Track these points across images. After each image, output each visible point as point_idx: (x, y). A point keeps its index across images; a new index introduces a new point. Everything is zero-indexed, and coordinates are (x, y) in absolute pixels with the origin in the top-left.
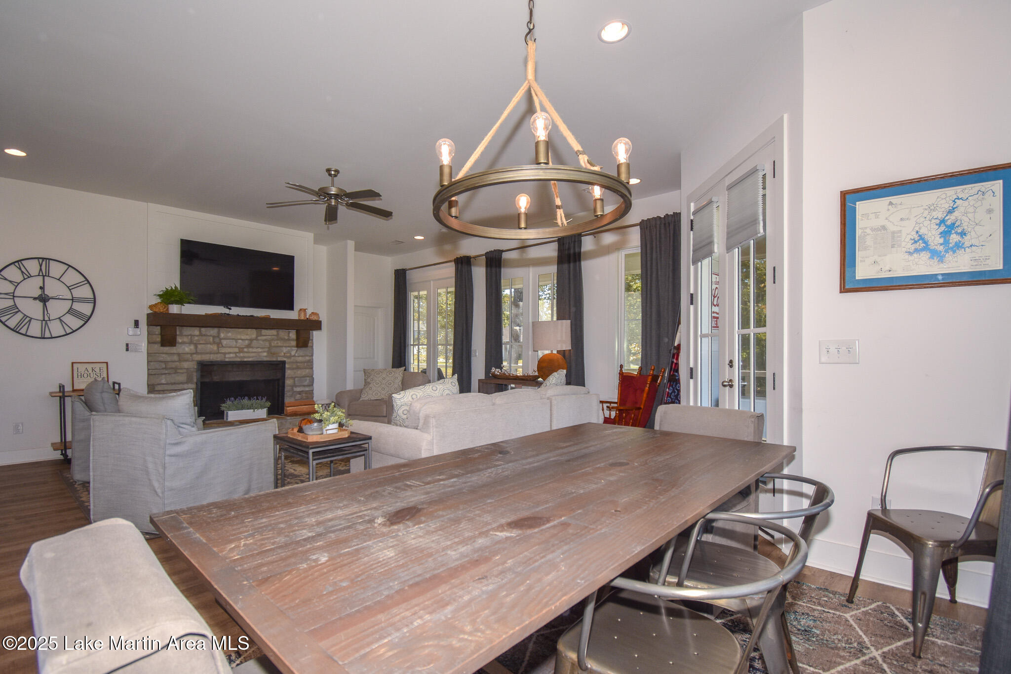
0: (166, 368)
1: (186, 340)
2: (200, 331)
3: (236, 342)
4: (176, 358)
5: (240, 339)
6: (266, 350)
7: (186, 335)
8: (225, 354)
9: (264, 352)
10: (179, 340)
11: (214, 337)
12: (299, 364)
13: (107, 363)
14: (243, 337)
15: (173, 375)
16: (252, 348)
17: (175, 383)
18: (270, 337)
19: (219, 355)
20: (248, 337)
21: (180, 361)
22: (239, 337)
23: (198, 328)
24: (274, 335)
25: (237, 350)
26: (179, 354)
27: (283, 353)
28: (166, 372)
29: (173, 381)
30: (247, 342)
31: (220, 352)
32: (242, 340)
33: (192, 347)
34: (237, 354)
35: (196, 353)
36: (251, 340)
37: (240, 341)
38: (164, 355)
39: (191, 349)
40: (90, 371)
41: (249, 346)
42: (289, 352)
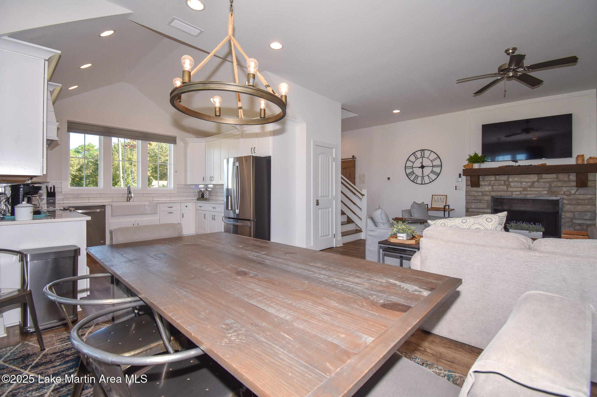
0: (474, 200)
1: (486, 183)
2: (495, 178)
3: (521, 184)
4: (480, 194)
5: (523, 182)
6: (547, 189)
7: (486, 181)
8: (512, 192)
9: (546, 191)
10: (482, 183)
11: (504, 181)
12: (579, 201)
13: (446, 196)
14: (526, 181)
15: (479, 204)
16: (534, 188)
17: (478, 209)
18: (550, 179)
19: (508, 193)
20: (530, 180)
21: (482, 195)
22: (523, 180)
23: (494, 176)
24: (554, 178)
25: (521, 189)
26: (482, 192)
27: (563, 192)
28: (475, 201)
29: (478, 207)
30: (529, 184)
31: (509, 190)
32: (526, 182)
33: (490, 187)
34: (522, 192)
35: (493, 191)
36: (533, 183)
37: (524, 183)
38: (473, 192)
39: (489, 189)
40: (439, 199)
41: (531, 187)
42: (568, 191)
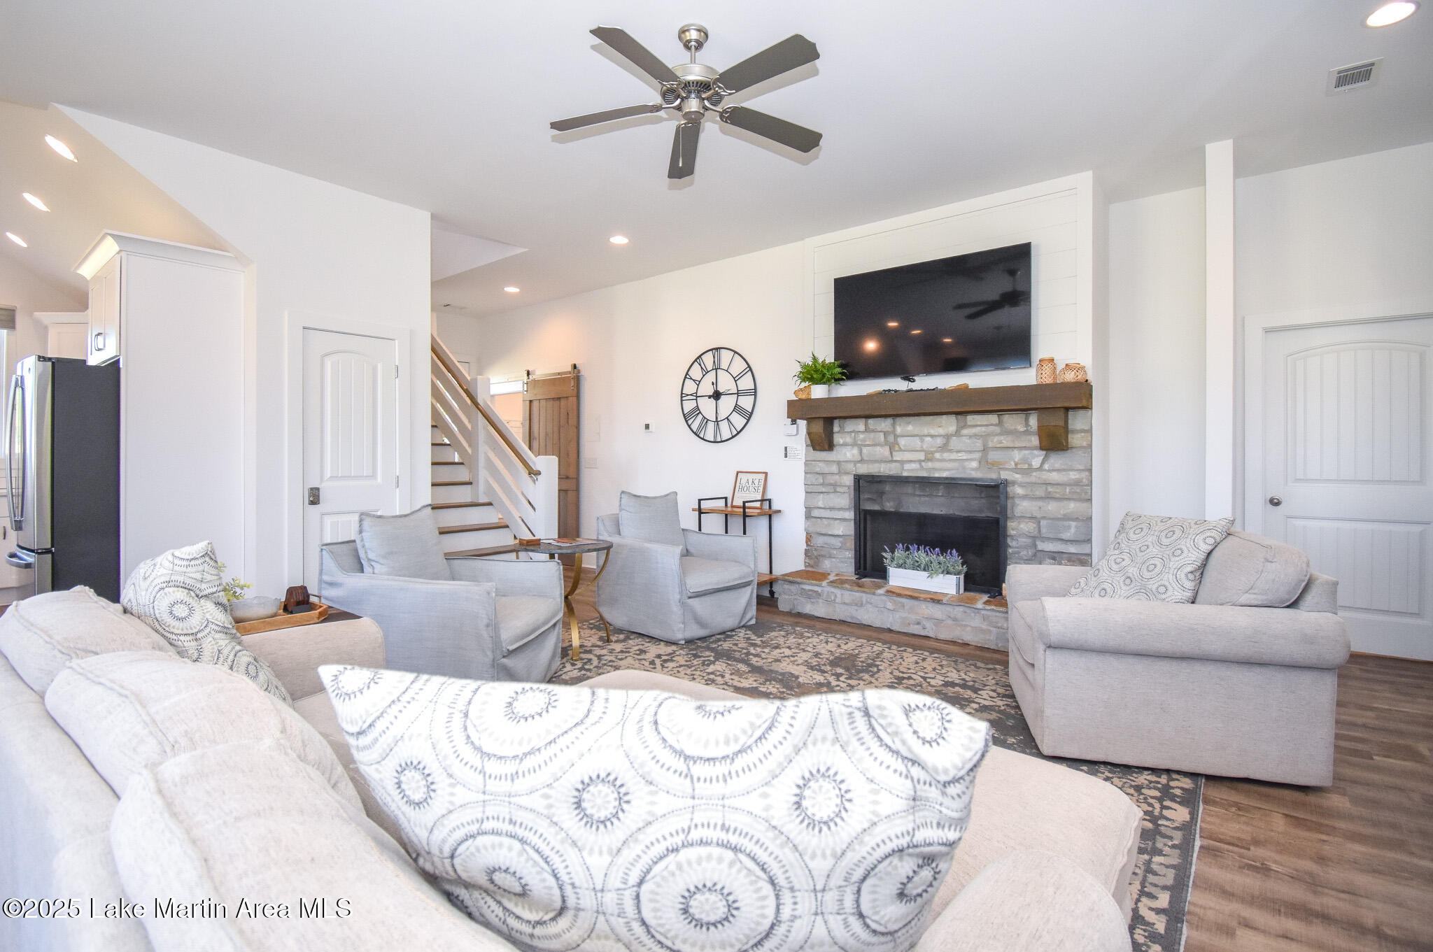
0: (823, 484)
1: (848, 439)
2: (866, 425)
3: (922, 441)
4: (834, 468)
5: (926, 436)
6: (978, 455)
7: (848, 432)
8: (902, 462)
9: (972, 460)
10: (838, 439)
11: (886, 434)
12: (1050, 489)
13: (766, 474)
14: (932, 432)
15: (832, 496)
16: (951, 451)
17: (831, 509)
18: (983, 429)
19: (893, 465)
20: (941, 431)
21: (840, 473)
22: (926, 431)
23: (864, 420)
24: (992, 425)
25: (921, 456)
26: (839, 463)
27: (1013, 463)
28: (824, 490)
29: (832, 505)
30: (939, 441)
31: (895, 459)
32: (932, 436)
33: (855, 451)
34: (923, 464)
35: (862, 461)
36: (948, 437)
37: (928, 439)
38: (821, 464)
39: (853, 455)
40: (750, 482)
41: (944, 448)
42: (1024, 460)
